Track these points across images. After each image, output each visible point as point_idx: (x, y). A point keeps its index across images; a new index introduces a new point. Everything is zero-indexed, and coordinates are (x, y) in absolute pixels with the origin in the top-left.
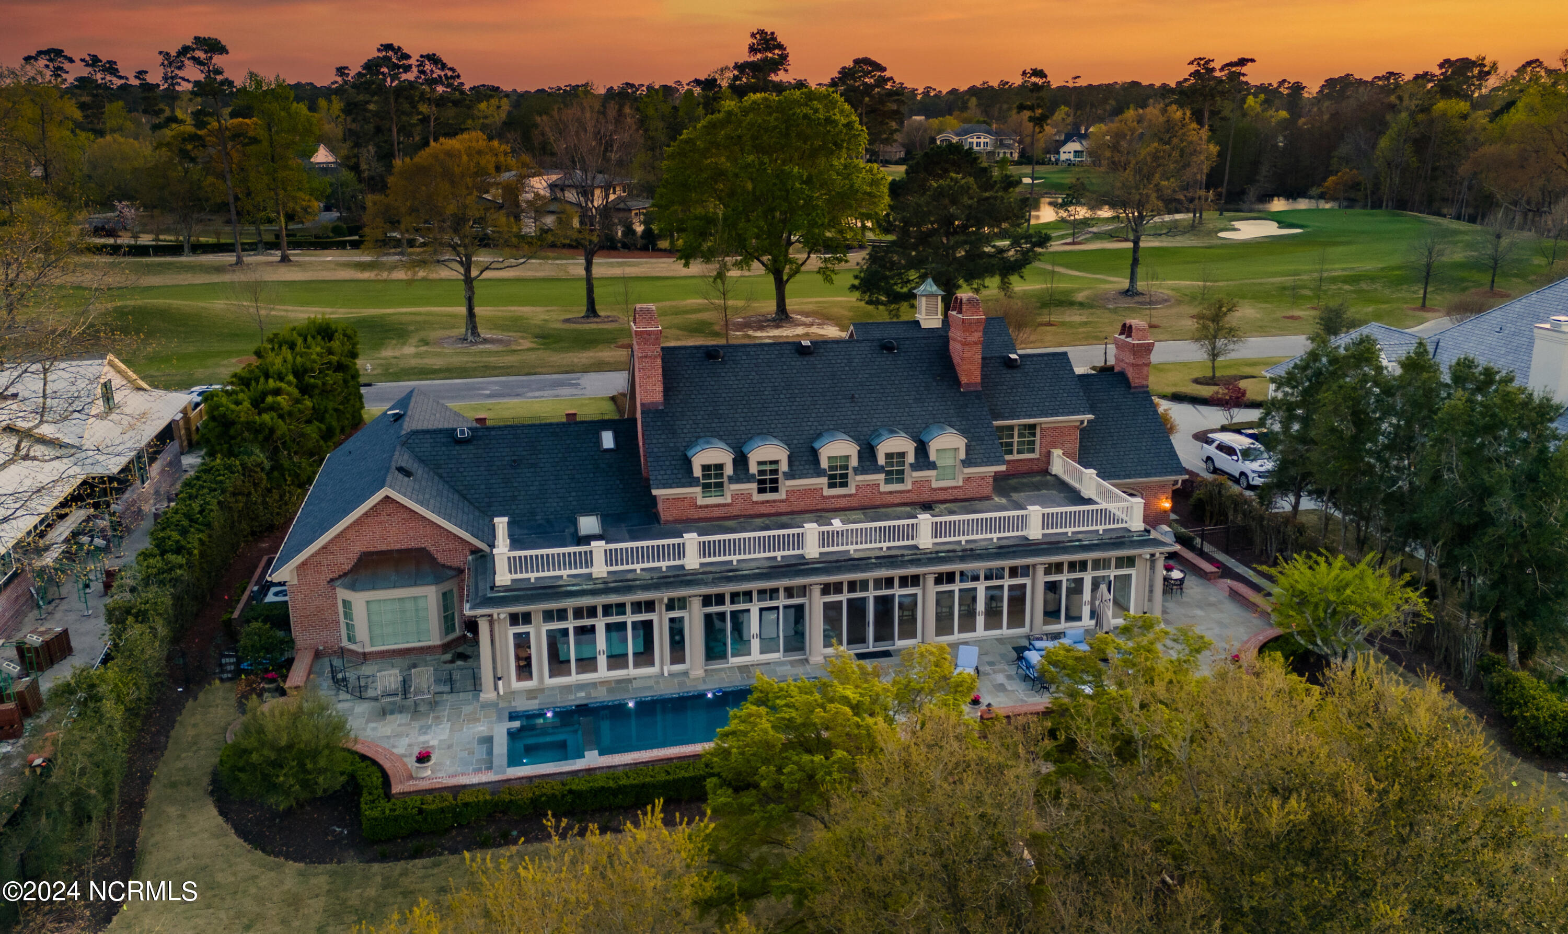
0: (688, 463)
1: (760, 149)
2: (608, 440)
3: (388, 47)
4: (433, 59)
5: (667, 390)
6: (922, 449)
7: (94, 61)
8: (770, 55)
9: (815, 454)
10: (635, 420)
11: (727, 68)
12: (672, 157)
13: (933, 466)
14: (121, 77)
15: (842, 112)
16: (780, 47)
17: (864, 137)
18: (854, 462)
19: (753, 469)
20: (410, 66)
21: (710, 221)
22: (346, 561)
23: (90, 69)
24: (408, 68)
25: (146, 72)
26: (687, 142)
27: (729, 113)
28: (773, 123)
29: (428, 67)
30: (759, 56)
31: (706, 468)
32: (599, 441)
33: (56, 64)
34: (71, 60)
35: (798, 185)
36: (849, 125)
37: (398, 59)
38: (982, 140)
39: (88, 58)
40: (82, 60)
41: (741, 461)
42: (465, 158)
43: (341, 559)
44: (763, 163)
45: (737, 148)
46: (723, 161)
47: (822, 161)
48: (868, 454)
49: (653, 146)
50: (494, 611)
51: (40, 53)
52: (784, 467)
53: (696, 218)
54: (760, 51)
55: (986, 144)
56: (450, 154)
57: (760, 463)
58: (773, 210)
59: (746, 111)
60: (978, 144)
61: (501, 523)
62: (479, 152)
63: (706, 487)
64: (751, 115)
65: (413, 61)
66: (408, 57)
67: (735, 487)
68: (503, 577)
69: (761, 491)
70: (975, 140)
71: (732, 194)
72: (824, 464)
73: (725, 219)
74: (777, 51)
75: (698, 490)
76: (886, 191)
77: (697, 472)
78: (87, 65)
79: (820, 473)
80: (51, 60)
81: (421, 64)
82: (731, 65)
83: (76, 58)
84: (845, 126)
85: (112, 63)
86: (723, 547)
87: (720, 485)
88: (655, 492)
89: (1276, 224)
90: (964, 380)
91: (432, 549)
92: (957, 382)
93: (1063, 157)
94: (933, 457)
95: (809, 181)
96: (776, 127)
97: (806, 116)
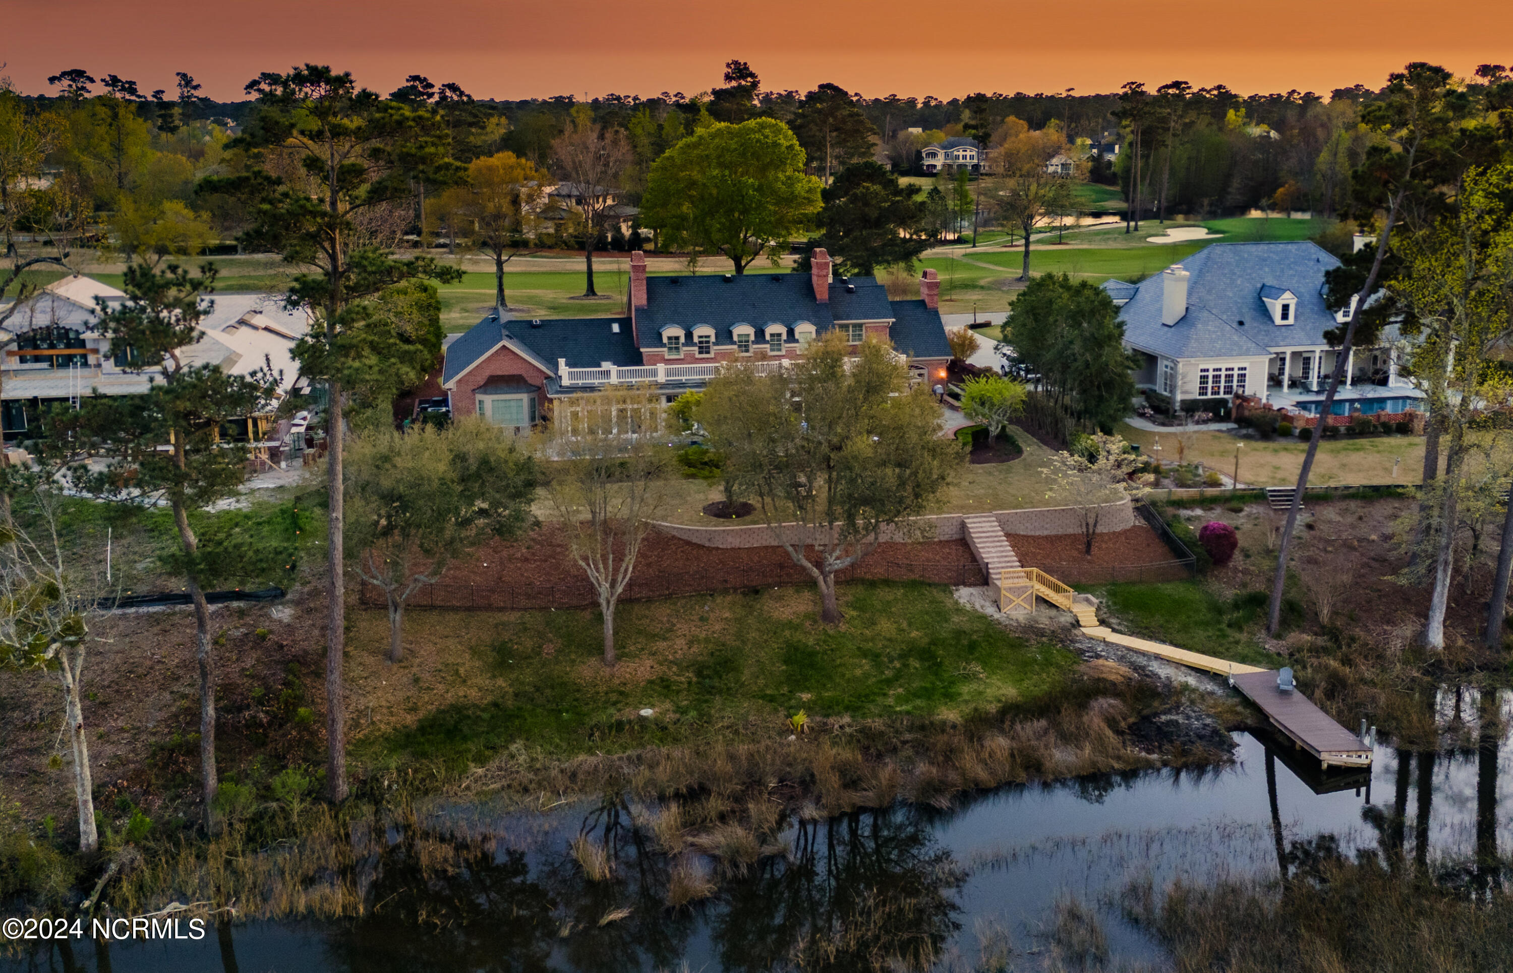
0: (660, 335)
1: (722, 165)
2: (616, 328)
3: (416, 78)
4: (453, 87)
5: (649, 299)
6: (791, 332)
7: (114, 81)
8: (743, 83)
9: (730, 333)
10: (631, 319)
11: (705, 93)
12: (656, 170)
13: (797, 341)
14: (139, 96)
15: (785, 137)
16: (752, 75)
17: (803, 156)
18: (752, 338)
19: (696, 340)
20: (433, 94)
21: (684, 218)
22: (481, 380)
23: (110, 88)
24: (431, 95)
25: (163, 92)
26: (668, 158)
27: (701, 137)
28: (734, 146)
29: (448, 93)
30: (734, 83)
31: (670, 338)
32: (610, 328)
33: (80, 85)
34: (92, 80)
35: (751, 192)
36: (791, 147)
37: (423, 87)
38: (968, 153)
39: (108, 79)
40: (103, 80)
41: (689, 335)
42: (501, 171)
43: (479, 379)
44: (724, 176)
45: (705, 164)
46: (696, 175)
47: (771, 174)
48: (760, 335)
49: (640, 161)
50: (562, 396)
51: (64, 74)
52: (713, 339)
53: (674, 217)
54: (734, 79)
55: (972, 157)
56: (490, 169)
57: (700, 337)
58: (732, 211)
59: (713, 136)
60: (965, 157)
61: (562, 361)
62: (512, 167)
63: (670, 349)
64: (717, 140)
65: (436, 90)
66: (432, 86)
67: (685, 348)
68: (566, 382)
69: (700, 353)
70: (961, 153)
71: (702, 198)
72: (735, 338)
73: (695, 218)
74: (749, 79)
75: (665, 349)
76: (819, 195)
77: (665, 340)
78: (107, 85)
79: (734, 343)
80: (73, 80)
81: (442, 92)
82: (709, 91)
83: (97, 79)
84: (787, 148)
85: (132, 83)
86: (679, 372)
87: (677, 349)
88: (642, 350)
89: (1206, 231)
90: (818, 297)
91: (525, 375)
92: (815, 298)
93: (1051, 169)
94: (797, 336)
95: (759, 189)
96: (736, 149)
97: (758, 141)
